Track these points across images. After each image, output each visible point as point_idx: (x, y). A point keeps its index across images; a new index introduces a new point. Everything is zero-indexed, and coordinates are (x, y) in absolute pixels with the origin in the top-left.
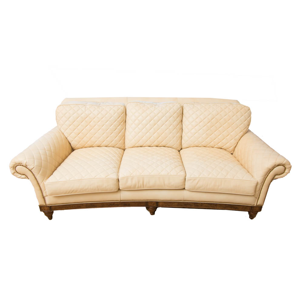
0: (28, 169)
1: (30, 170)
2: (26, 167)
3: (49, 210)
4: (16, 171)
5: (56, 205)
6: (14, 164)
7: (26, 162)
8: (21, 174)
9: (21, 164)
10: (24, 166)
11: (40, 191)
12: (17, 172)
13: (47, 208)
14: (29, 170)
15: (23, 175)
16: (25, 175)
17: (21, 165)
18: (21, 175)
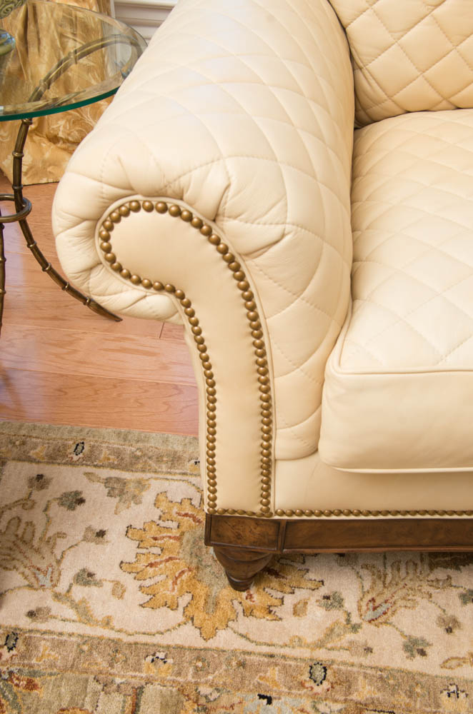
0: (217, 242)
1: (231, 260)
2: (206, 226)
3: (273, 543)
4: (108, 250)
5: (333, 517)
6: (110, 190)
7: (221, 184)
8: (139, 282)
9: (171, 203)
10: (189, 219)
11: (255, 424)
12: (113, 260)
13: (258, 530)
14: (225, 251)
15: (161, 288)
16: (173, 290)
17: (164, 210)
18: (140, 291)
